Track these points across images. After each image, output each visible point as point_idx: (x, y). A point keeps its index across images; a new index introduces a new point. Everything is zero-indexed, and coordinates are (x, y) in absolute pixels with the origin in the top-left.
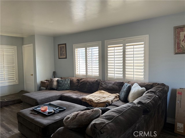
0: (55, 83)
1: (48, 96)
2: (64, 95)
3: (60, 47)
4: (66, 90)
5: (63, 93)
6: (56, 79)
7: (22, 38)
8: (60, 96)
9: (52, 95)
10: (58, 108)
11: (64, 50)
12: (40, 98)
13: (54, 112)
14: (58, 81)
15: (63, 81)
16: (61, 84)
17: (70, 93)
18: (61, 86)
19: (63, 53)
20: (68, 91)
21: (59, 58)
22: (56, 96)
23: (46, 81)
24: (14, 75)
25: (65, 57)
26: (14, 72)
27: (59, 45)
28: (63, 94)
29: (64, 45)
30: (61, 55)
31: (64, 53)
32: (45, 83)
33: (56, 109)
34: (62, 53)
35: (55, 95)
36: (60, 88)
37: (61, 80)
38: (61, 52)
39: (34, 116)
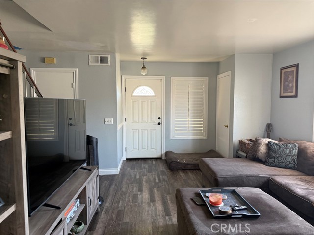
0: (263, 149)
1: (241, 173)
2: (274, 180)
3: (284, 72)
4: (286, 168)
5: (276, 173)
6: (267, 140)
7: (218, 63)
8: (266, 179)
9: (248, 173)
10: (244, 207)
11: (293, 77)
12: (224, 174)
13: (230, 212)
14: (269, 145)
15: (280, 147)
16: (275, 152)
17: (291, 177)
18: (274, 157)
19: (291, 85)
20: (288, 172)
21: (281, 97)
22: (257, 177)
23: (247, 142)
24: (201, 124)
25: (293, 94)
26: (201, 118)
27: (282, 69)
28: (276, 175)
29: (294, 69)
30: (285, 90)
31: (293, 86)
32: (245, 144)
33: (237, 208)
34: (288, 85)
35: (255, 174)
36: (271, 160)
37: (276, 144)
38: (287, 83)
39: (192, 208)
